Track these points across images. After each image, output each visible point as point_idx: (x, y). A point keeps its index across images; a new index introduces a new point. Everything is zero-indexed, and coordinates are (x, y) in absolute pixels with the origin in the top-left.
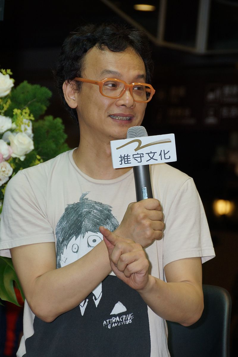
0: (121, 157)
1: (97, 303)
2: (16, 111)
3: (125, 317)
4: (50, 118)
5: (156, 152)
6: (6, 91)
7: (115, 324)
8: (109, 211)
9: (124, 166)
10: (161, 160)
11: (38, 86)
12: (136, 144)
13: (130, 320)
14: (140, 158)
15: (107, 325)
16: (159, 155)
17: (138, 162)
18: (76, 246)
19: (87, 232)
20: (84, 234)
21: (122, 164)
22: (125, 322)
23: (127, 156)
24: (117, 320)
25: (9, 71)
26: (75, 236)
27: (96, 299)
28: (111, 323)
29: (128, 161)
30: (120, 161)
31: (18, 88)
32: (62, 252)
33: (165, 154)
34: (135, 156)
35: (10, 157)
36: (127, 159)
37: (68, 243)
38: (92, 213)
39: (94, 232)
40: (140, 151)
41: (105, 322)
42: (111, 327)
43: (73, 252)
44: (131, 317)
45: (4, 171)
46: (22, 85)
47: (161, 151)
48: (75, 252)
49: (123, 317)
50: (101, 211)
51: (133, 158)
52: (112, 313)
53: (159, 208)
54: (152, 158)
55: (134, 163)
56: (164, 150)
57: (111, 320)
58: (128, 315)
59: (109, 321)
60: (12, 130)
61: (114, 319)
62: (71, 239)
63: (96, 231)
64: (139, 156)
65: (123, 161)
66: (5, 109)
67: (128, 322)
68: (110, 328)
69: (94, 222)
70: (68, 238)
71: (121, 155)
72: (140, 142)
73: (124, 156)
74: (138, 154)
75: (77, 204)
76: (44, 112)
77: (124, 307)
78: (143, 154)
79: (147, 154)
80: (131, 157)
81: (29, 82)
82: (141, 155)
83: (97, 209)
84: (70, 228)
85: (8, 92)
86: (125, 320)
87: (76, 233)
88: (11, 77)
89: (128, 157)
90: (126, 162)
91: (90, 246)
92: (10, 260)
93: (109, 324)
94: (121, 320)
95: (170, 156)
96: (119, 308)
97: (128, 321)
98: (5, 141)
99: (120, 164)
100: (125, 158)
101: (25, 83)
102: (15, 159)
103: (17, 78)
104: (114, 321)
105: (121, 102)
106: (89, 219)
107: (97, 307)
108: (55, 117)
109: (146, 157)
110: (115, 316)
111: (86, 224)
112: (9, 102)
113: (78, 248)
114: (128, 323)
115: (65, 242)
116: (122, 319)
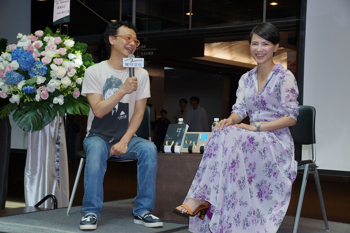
2: (76, 52)
3: (124, 116)
4: (87, 54)
5: (137, 64)
6: (72, 45)
8: (121, 81)
9: (126, 67)
11: (83, 43)
14: (132, 65)
18: (109, 92)
19: (113, 88)
25: (73, 39)
26: (109, 89)
28: (120, 118)
30: (125, 65)
31: (76, 44)
32: (105, 94)
34: (130, 64)
35: (75, 67)
38: (115, 82)
39: (116, 88)
40: (132, 63)
41: (118, 118)
44: (126, 116)
45: (73, 72)
46: (77, 43)
47: (139, 63)
48: (109, 94)
50: (118, 81)
53: (136, 80)
55: (130, 66)
60: (75, 58)
66: (72, 51)
67: (125, 118)
68: (120, 120)
69: (116, 85)
70: (107, 89)
72: (132, 60)
75: (110, 78)
76: (85, 52)
81: (79, 42)
83: (116, 80)
84: (108, 86)
85: (73, 46)
88: (73, 40)
91: (115, 93)
92: (86, 97)
96: (123, 113)
98: (73, 61)
100: (127, 64)
101: (78, 42)
102: (76, 68)
103: (76, 41)
105: (130, 44)
108: (89, 54)
109: (134, 65)
110: (121, 116)
111: (113, 85)
112: (73, 48)
115: (106, 91)
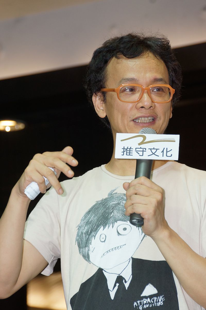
0: (124, 149)
1: (127, 285)
3: (156, 299)
5: (159, 149)
7: (146, 305)
9: (125, 157)
10: (163, 156)
12: (141, 139)
13: (161, 302)
14: (142, 152)
15: (138, 306)
16: (162, 152)
17: (140, 155)
18: (103, 236)
19: (116, 222)
20: (113, 223)
21: (123, 155)
22: (156, 304)
23: (130, 148)
24: (149, 302)
26: (102, 227)
27: (126, 282)
28: (142, 304)
29: (130, 153)
30: (122, 152)
32: (90, 242)
33: (167, 152)
34: (137, 149)
36: (130, 151)
37: (96, 234)
38: (122, 204)
39: (125, 221)
40: (143, 146)
41: (135, 304)
42: (143, 308)
43: (101, 241)
44: (162, 299)
47: (164, 148)
48: (102, 242)
49: (154, 299)
51: (135, 151)
52: (142, 295)
54: (154, 154)
55: (136, 156)
56: (167, 148)
57: (142, 301)
58: (159, 297)
59: (140, 302)
61: (145, 300)
62: (99, 229)
63: (126, 220)
64: (142, 150)
65: (125, 153)
68: (141, 309)
69: (123, 212)
70: (97, 229)
71: (124, 147)
72: (145, 138)
73: (127, 148)
74: (141, 148)
77: (155, 289)
78: (146, 149)
79: (150, 150)
80: (134, 150)
82: (143, 150)
84: (98, 220)
86: (156, 302)
87: (103, 224)
89: (131, 150)
90: (128, 154)
91: (121, 235)
93: (140, 305)
94: (152, 302)
95: (172, 155)
96: (150, 290)
97: (160, 303)
99: (122, 155)
100: (127, 150)
104: (145, 302)
106: (119, 210)
107: (127, 289)
109: (149, 152)
110: (146, 297)
111: (115, 215)
113: (106, 237)
114: (159, 305)
115: (93, 233)
116: (153, 300)
